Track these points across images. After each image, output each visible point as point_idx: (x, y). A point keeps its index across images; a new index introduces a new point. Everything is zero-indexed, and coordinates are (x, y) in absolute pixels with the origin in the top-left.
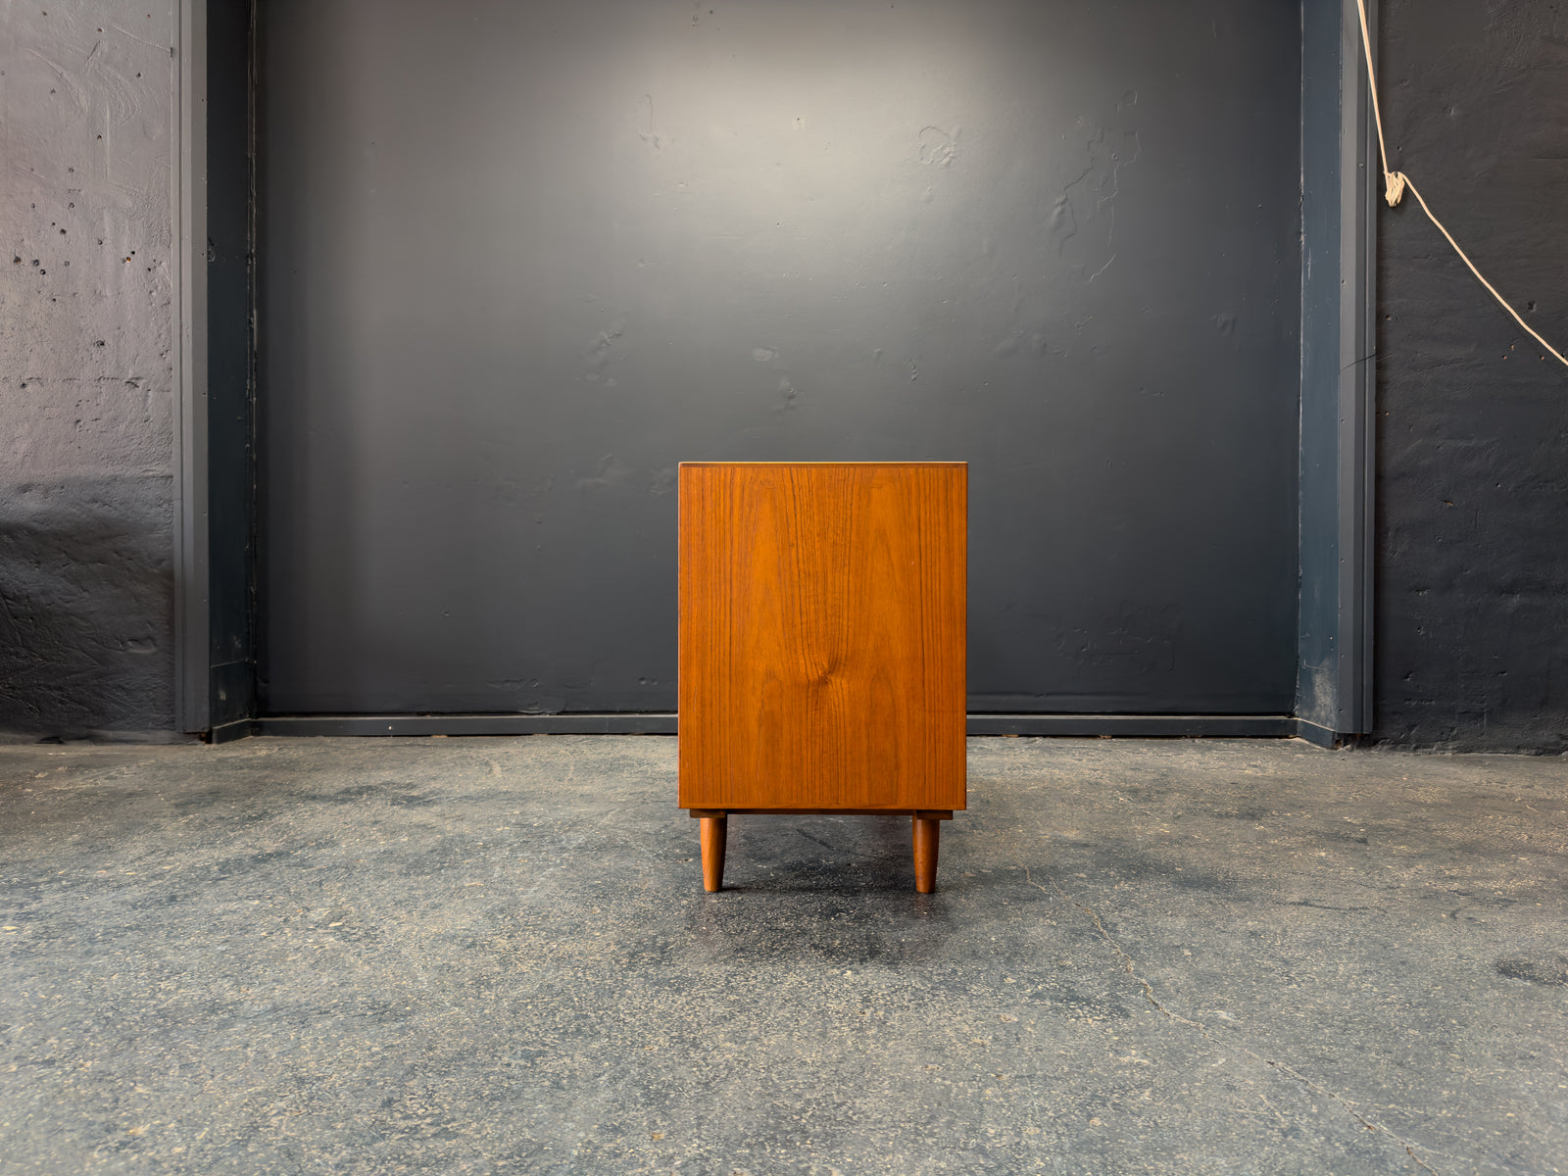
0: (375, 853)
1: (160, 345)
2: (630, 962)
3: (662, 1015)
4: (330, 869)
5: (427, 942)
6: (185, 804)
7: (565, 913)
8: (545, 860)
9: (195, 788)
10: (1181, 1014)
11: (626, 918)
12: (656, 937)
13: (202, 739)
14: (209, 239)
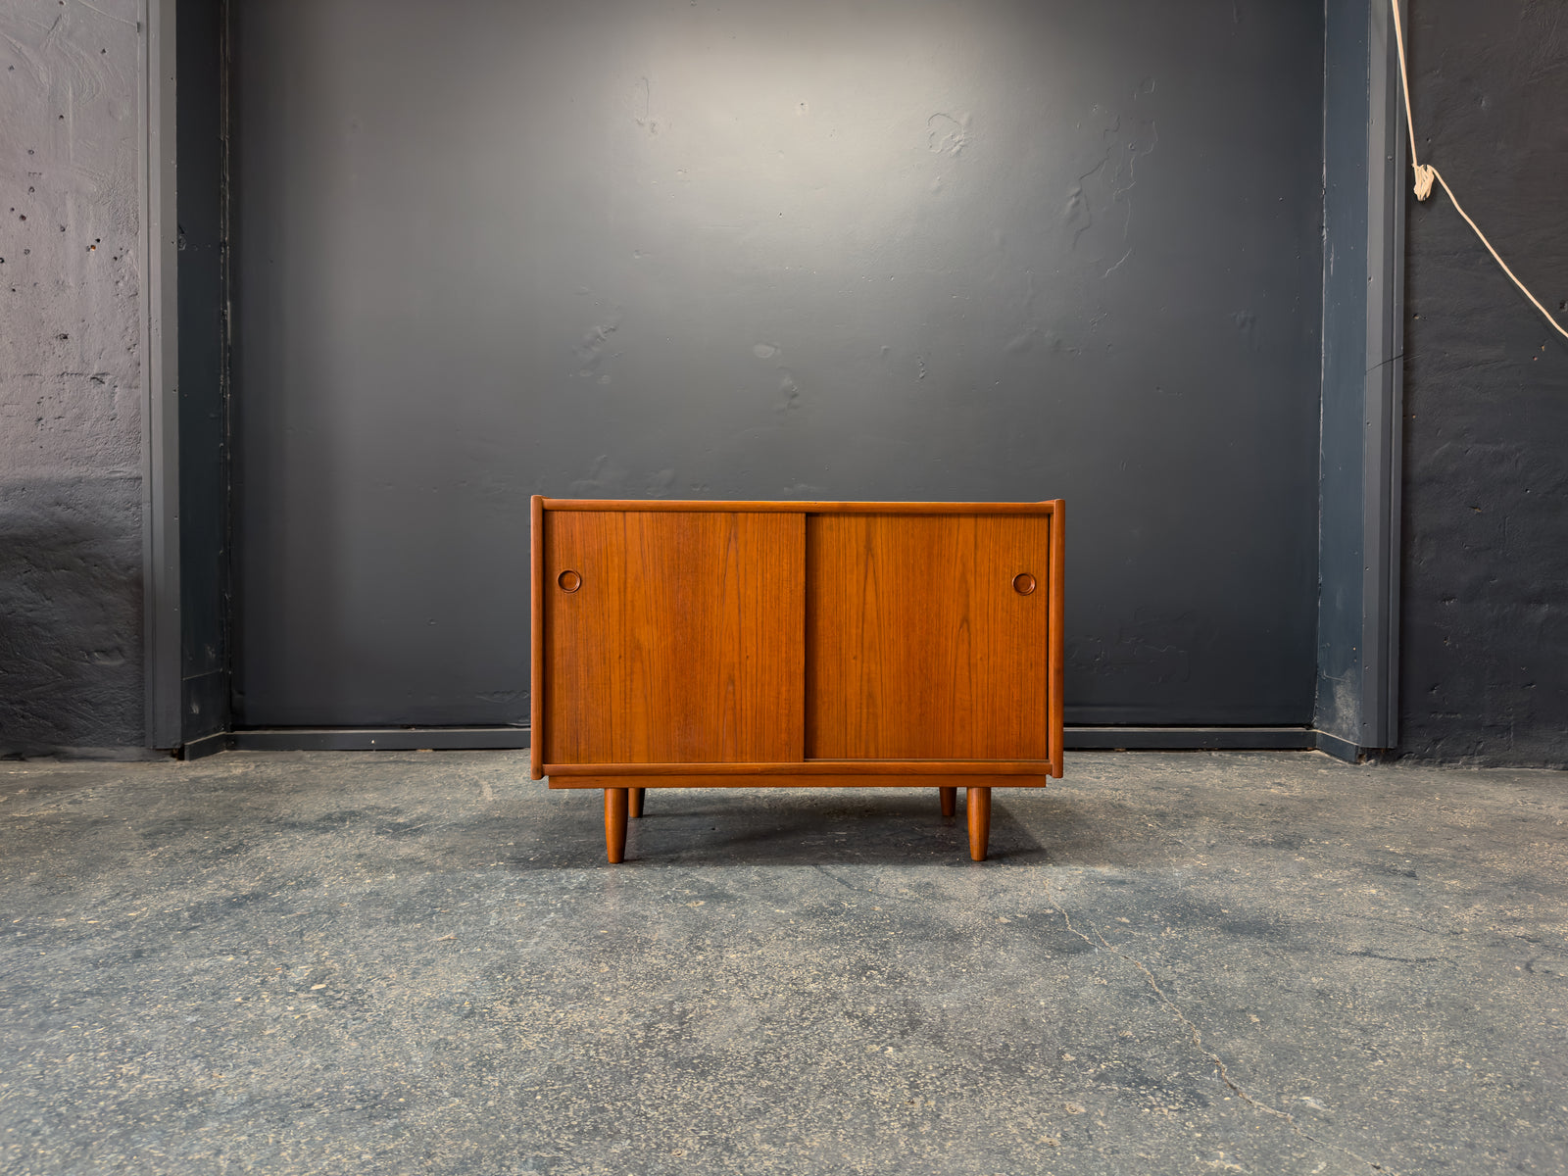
0: (361, 894)
1: (127, 339)
2: (646, 1036)
3: (689, 1107)
4: (311, 915)
5: (421, 1009)
6: (154, 835)
7: (570, 972)
8: (545, 903)
9: (165, 815)
10: (1263, 1101)
11: (638, 979)
12: (672, 1003)
13: (173, 756)
14: (180, 227)
